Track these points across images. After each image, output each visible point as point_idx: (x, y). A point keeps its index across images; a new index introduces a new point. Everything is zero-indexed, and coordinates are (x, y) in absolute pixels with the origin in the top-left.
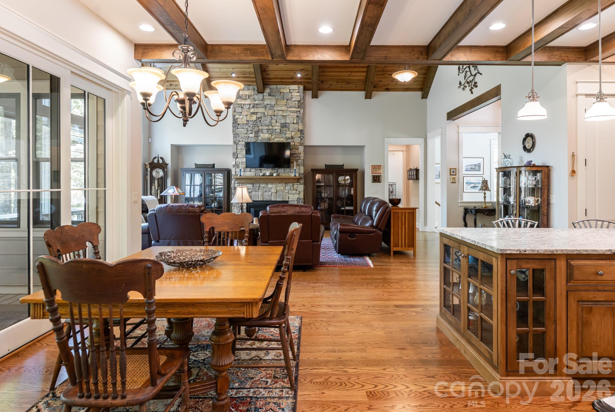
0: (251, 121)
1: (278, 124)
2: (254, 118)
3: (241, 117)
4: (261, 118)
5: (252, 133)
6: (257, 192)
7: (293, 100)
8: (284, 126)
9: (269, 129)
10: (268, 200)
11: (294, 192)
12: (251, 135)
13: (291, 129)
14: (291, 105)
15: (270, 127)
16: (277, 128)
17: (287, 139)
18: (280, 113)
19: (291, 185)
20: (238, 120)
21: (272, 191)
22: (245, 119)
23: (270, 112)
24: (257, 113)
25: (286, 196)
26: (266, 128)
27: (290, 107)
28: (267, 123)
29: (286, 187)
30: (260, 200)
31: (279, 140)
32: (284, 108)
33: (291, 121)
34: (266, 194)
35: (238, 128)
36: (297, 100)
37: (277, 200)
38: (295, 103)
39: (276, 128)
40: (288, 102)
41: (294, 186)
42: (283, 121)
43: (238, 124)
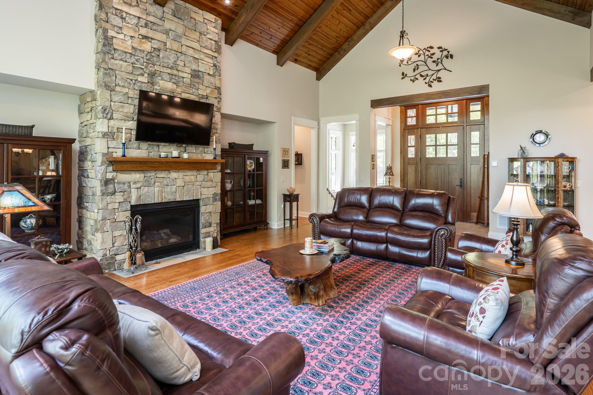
0: (140, 50)
1: (188, 70)
2: (147, 46)
3: (121, 36)
4: (159, 50)
5: (142, 75)
6: (152, 188)
7: (208, 36)
8: (196, 75)
9: (172, 75)
10: (172, 200)
11: (209, 184)
12: (140, 79)
13: (205, 83)
14: (206, 44)
15: (175, 72)
16: (187, 76)
17: (200, 98)
18: (191, 52)
19: (205, 172)
20: (114, 40)
21: (178, 185)
22: (129, 43)
23: (176, 46)
24: (152, 39)
25: (198, 192)
26: (169, 71)
27: (204, 47)
28: (171, 62)
29: (198, 176)
30: (156, 201)
31: (189, 97)
32: (196, 45)
33: (206, 69)
34: (168, 189)
35: (113, 58)
36: (215, 39)
37: (185, 199)
38: (211, 43)
39: (185, 75)
40: (202, 39)
41: (209, 174)
42: (194, 67)
43: (115, 49)
